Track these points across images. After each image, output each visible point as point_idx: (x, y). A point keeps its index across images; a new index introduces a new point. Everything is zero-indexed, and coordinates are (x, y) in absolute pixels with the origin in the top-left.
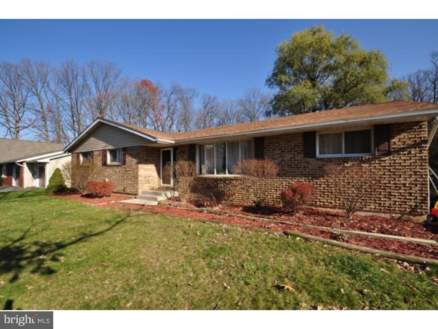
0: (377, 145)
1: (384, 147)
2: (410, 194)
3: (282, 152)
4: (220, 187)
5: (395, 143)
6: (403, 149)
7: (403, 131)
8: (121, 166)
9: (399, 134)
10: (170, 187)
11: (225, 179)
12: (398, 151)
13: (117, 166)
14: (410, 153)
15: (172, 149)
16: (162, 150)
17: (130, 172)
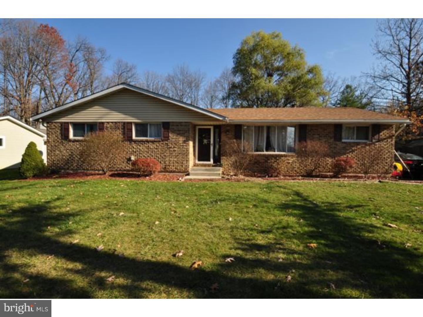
0: (373, 136)
1: (376, 137)
2: (386, 163)
3: (320, 136)
4: (270, 163)
5: (381, 136)
6: (385, 139)
7: (385, 129)
8: (159, 141)
9: (383, 130)
10: (211, 164)
11: (276, 156)
12: (383, 140)
13: (153, 142)
14: (387, 141)
15: (212, 128)
16: (197, 127)
17: (175, 149)
